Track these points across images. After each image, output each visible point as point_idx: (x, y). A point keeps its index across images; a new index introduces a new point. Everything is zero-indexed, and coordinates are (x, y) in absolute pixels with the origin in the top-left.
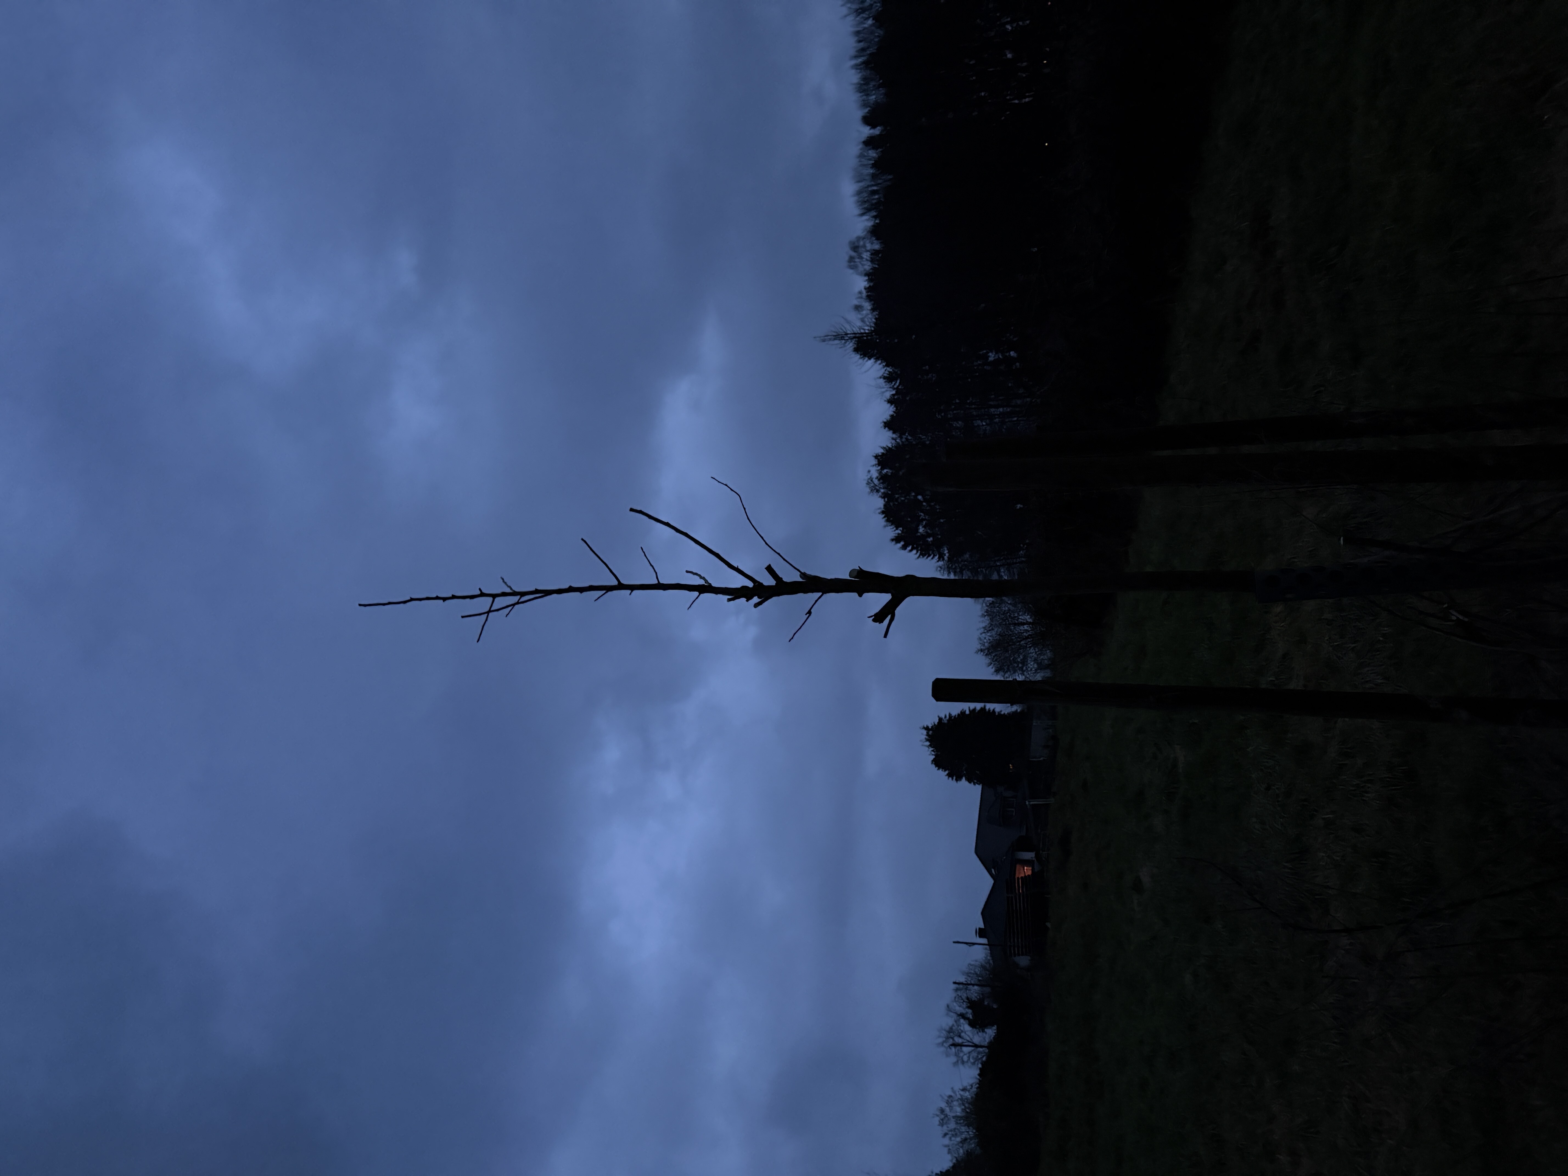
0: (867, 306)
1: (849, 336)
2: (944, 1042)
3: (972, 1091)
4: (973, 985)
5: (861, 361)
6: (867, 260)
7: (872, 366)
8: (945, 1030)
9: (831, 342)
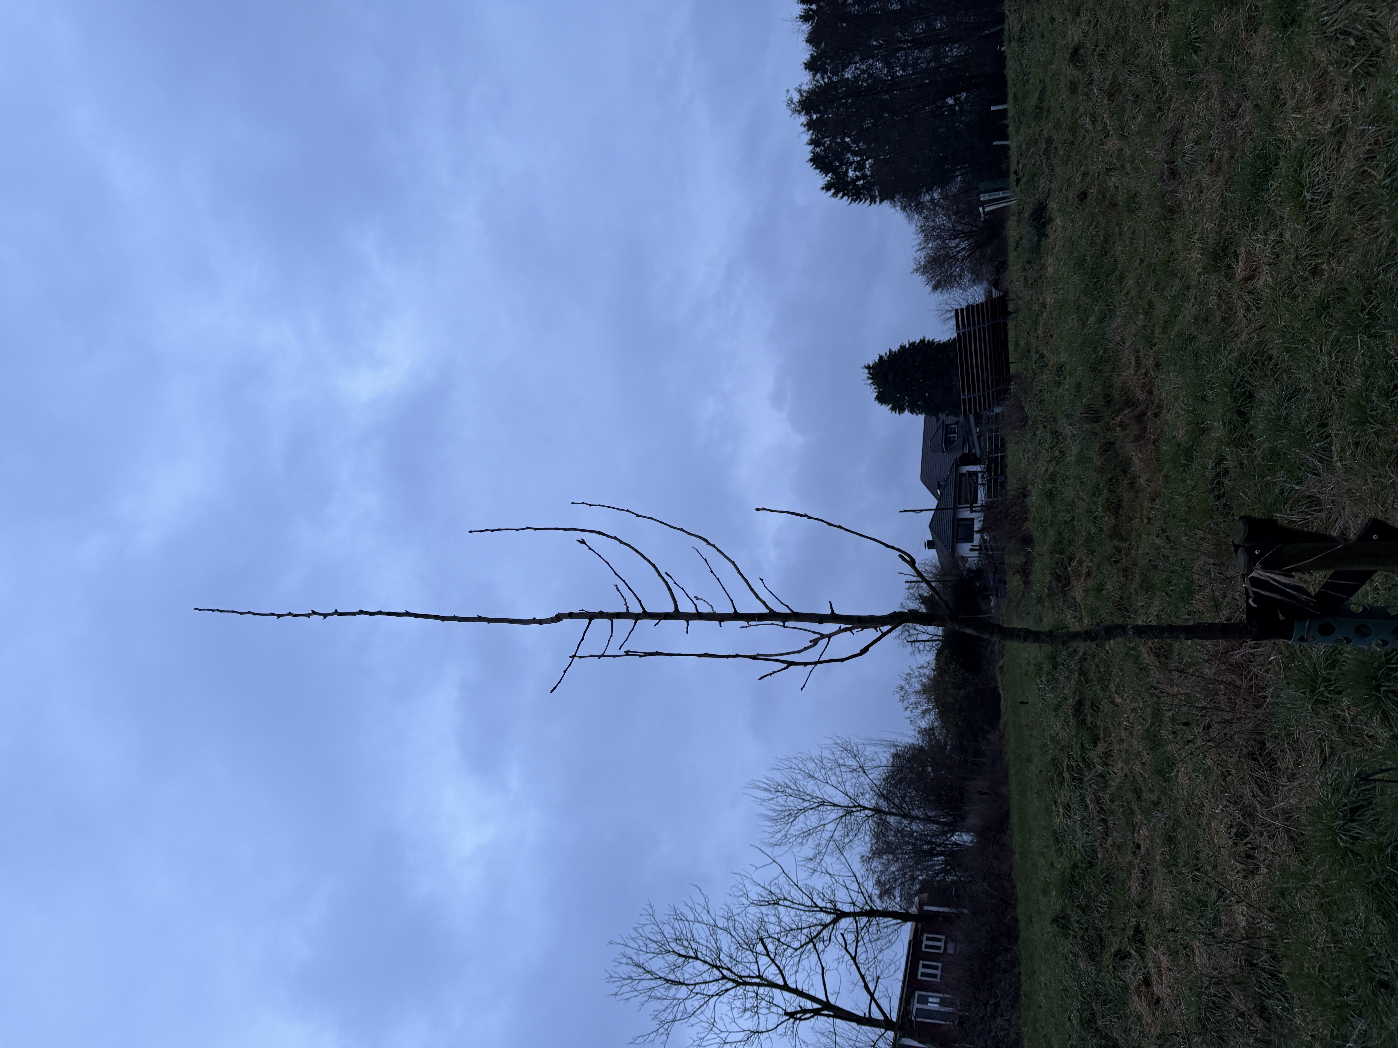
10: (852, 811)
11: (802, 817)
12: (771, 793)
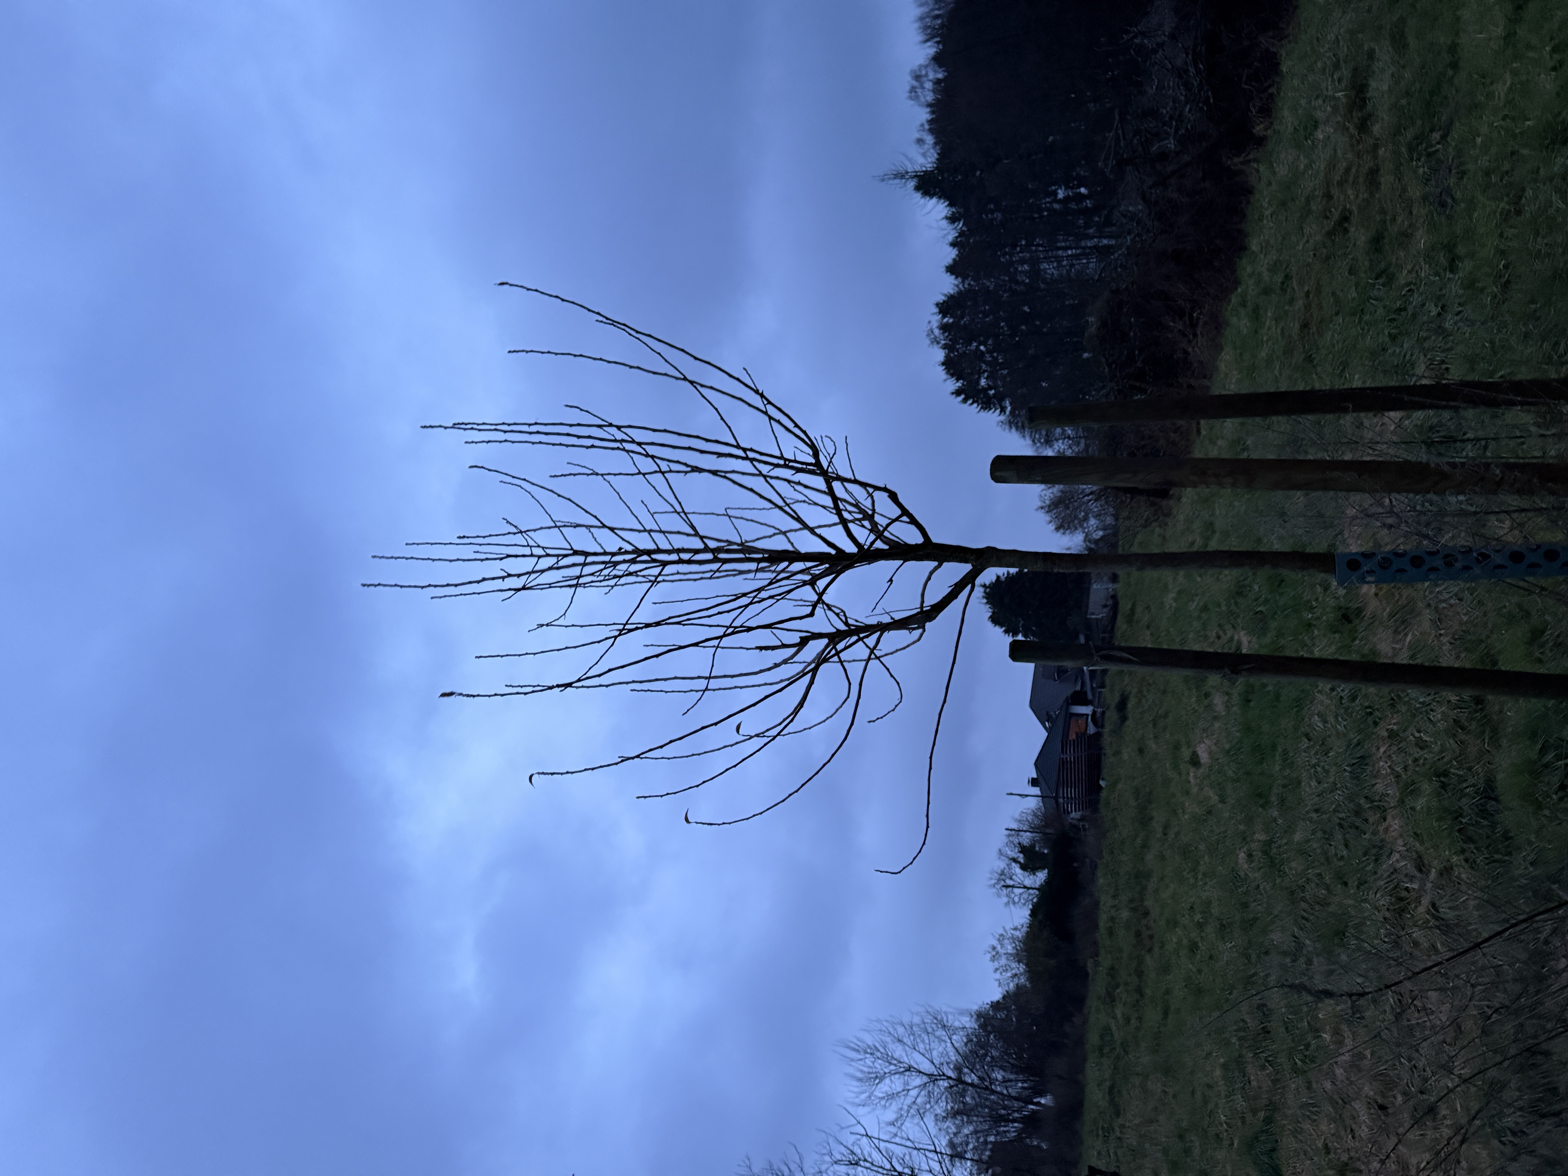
0: (930, 139)
1: (910, 174)
2: (995, 884)
3: (1022, 930)
4: (1025, 831)
5: (922, 201)
6: (929, 90)
7: (934, 207)
8: (997, 873)
9: (891, 182)
10: (937, 1080)
11: (887, 1081)
12: (860, 1054)
